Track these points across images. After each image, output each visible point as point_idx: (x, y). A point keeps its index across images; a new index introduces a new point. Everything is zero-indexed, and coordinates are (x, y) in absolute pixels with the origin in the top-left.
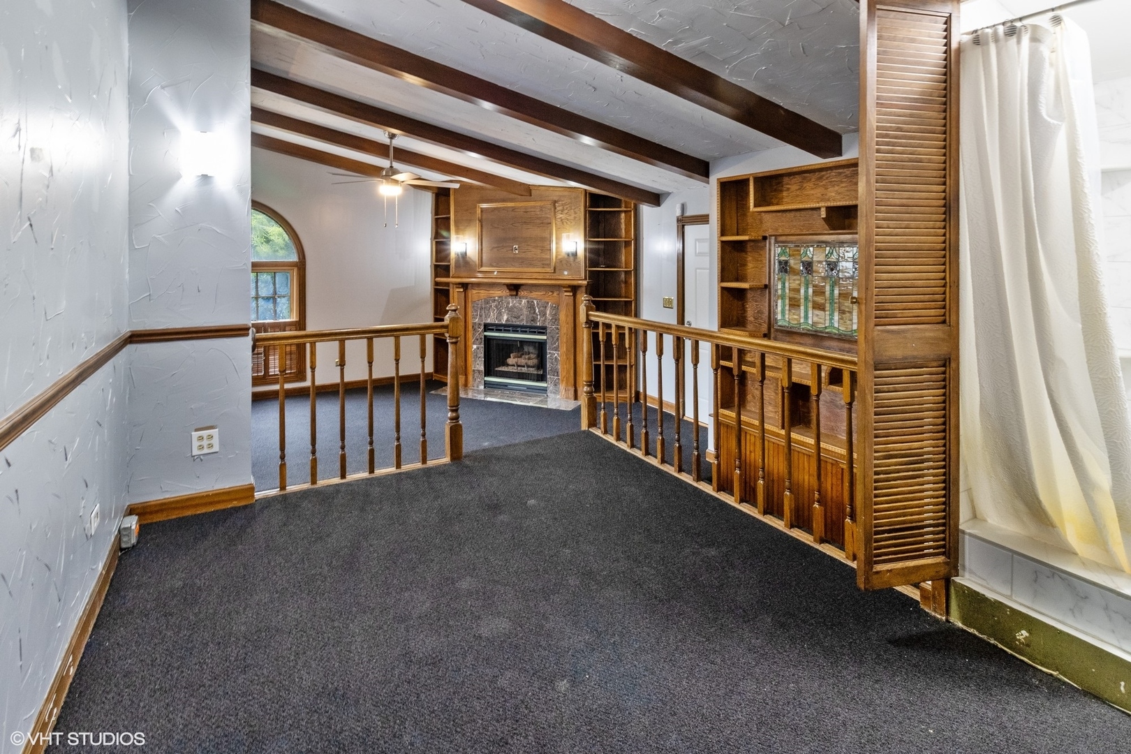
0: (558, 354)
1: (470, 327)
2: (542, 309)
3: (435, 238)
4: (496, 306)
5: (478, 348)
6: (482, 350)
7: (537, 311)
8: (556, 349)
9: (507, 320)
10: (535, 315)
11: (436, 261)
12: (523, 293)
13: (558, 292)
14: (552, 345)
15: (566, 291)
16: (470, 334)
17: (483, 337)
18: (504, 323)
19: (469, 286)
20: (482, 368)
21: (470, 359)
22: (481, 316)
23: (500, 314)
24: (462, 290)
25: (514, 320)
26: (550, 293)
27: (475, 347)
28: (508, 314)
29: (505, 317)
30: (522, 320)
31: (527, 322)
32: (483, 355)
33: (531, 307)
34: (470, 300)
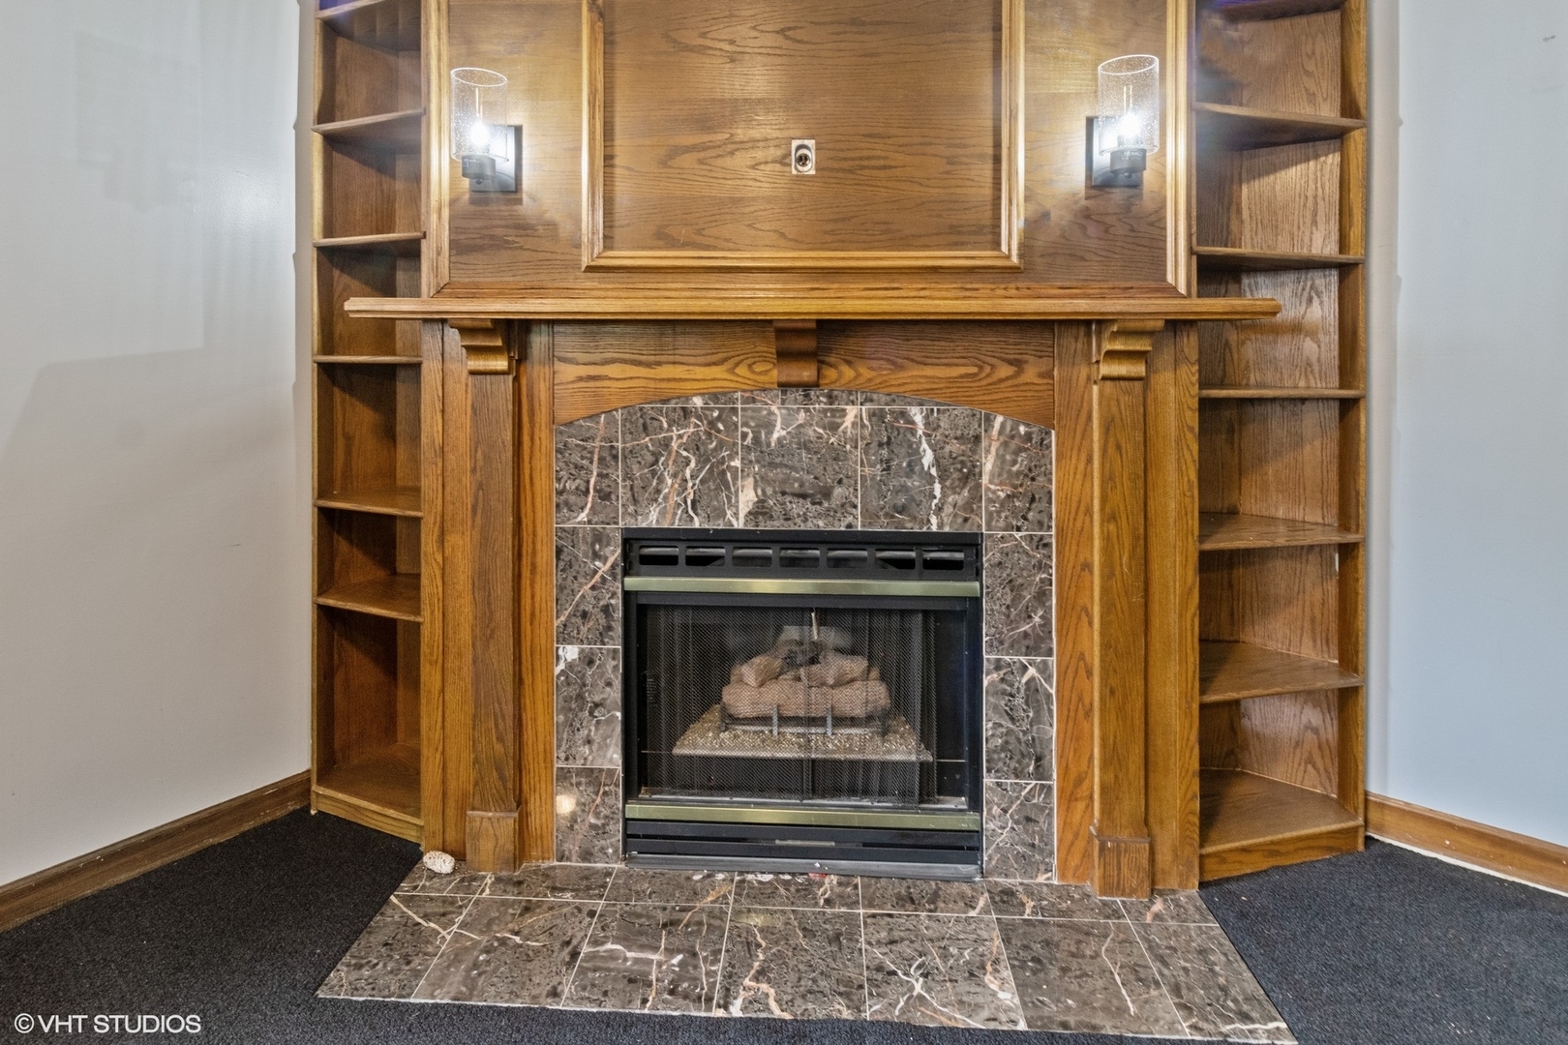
0: (1044, 669)
1: (545, 556)
2: (954, 447)
3: (326, 113)
4: (695, 445)
5: (589, 660)
6: (613, 669)
7: (928, 458)
8: (1035, 644)
9: (760, 511)
10: (914, 483)
11: (328, 232)
12: (848, 373)
13: (1044, 364)
14: (1011, 623)
15: (1112, 355)
16: (543, 588)
17: (617, 602)
18: (739, 524)
19: (539, 341)
20: (612, 758)
21: (545, 716)
22: (604, 496)
23: (719, 480)
24: (501, 364)
25: (796, 508)
26: (1005, 371)
27: (571, 652)
28: (761, 481)
29: (747, 497)
30: (847, 505)
31: (869, 515)
32: (615, 694)
33: (891, 437)
34: (542, 417)
